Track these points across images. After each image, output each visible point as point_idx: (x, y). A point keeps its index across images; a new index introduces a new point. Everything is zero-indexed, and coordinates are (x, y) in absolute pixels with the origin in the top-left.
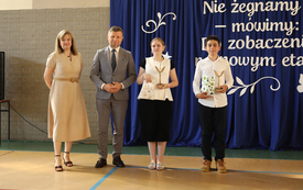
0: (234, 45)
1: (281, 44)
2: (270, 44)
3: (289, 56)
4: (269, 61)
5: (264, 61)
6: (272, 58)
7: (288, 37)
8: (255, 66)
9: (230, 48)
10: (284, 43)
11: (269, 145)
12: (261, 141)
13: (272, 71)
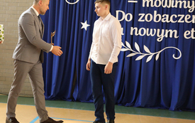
0: (144, 18)
1: (184, 19)
2: (174, 19)
3: (190, 30)
4: (173, 33)
5: (169, 33)
6: (176, 31)
7: (190, 14)
8: (161, 38)
9: (140, 20)
10: (186, 19)
11: (169, 105)
12: (163, 102)
13: (175, 42)
